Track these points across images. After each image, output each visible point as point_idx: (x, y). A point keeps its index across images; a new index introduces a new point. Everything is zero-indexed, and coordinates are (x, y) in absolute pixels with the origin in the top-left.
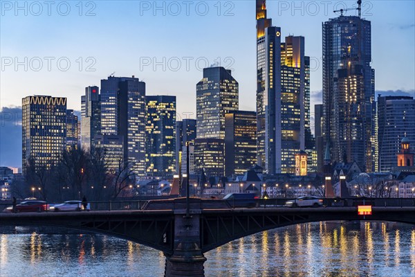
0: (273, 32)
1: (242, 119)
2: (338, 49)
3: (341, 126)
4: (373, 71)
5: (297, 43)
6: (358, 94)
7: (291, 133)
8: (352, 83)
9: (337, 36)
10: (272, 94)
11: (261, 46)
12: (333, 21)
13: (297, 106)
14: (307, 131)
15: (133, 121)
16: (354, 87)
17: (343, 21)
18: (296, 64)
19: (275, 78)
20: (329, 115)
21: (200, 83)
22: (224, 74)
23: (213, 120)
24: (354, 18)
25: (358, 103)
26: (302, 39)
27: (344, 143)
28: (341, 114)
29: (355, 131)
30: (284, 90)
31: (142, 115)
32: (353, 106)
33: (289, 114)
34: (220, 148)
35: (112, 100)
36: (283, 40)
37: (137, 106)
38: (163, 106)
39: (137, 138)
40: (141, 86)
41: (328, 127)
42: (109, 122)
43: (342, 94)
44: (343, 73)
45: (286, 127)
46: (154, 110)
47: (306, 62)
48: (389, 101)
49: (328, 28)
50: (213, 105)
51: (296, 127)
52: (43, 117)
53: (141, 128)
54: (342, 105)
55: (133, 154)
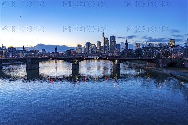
0: (104, 37)
1: (101, 47)
2: (112, 39)
4: (116, 42)
5: (107, 38)
8: (113, 43)
9: (112, 38)
10: (104, 44)
11: (103, 39)
14: (108, 48)
15: (90, 47)
17: (112, 36)
18: (107, 41)
19: (105, 42)
21: (97, 43)
22: (100, 42)
23: (98, 47)
25: (114, 45)
29: (113, 48)
30: (106, 44)
33: (106, 46)
34: (99, 50)
35: (87, 45)
39: (90, 49)
41: (111, 48)
42: (87, 47)
44: (112, 42)
47: (108, 41)
48: (117, 45)
49: (111, 37)
50: (98, 45)
51: (107, 48)
54: (112, 45)
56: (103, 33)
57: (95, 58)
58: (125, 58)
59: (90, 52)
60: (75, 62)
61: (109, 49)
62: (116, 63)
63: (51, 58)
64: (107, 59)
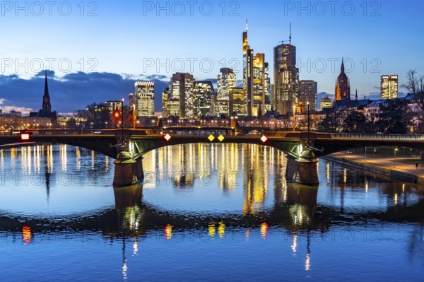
0: (249, 51)
2: (280, 59)
3: (281, 95)
4: (298, 69)
6: (289, 79)
7: (258, 98)
8: (286, 75)
9: (280, 54)
10: (249, 80)
11: (245, 58)
12: (279, 46)
13: (261, 85)
14: (267, 97)
15: (188, 93)
16: (287, 76)
17: (283, 46)
18: (261, 66)
19: (251, 72)
20: (277, 89)
21: (219, 75)
22: (230, 71)
24: (288, 45)
25: (289, 83)
26: (263, 55)
27: (283, 102)
28: (281, 89)
29: (287, 96)
30: (255, 78)
31: (191, 89)
32: (287, 85)
33: (257, 89)
34: (226, 104)
35: (178, 83)
36: (254, 55)
37: (189, 86)
38: (205, 86)
39: (190, 100)
40: (191, 77)
41: (276, 95)
42: (176, 93)
43: (282, 80)
44: (283, 70)
45: (256, 95)
46: (201, 88)
47: (266, 65)
48: (303, 83)
49: (276, 49)
50: (224, 85)
51: (261, 95)
52: (144, 91)
53: (191, 96)
54: (282, 84)
55: (188, 107)
56: (245, 35)
57: (211, 138)
58: (338, 138)
59: (190, 113)
60: (126, 154)
61: (267, 102)
62: (300, 160)
63: (25, 137)
64: (264, 139)
